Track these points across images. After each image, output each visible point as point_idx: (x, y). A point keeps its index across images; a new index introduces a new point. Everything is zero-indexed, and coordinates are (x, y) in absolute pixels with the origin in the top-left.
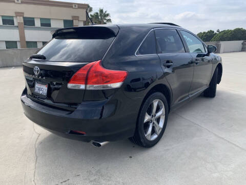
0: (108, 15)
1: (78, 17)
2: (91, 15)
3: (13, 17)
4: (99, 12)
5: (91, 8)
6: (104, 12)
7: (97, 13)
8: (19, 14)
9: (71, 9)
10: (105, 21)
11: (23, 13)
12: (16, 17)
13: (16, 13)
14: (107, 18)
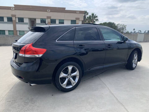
0: (97, 17)
1: (79, 18)
2: (87, 17)
3: (45, 19)
4: (91, 15)
5: (88, 13)
6: (94, 15)
7: (90, 16)
8: (48, 17)
9: (76, 14)
10: (95, 20)
11: (51, 17)
12: (47, 19)
13: (47, 17)
14: (96, 18)
